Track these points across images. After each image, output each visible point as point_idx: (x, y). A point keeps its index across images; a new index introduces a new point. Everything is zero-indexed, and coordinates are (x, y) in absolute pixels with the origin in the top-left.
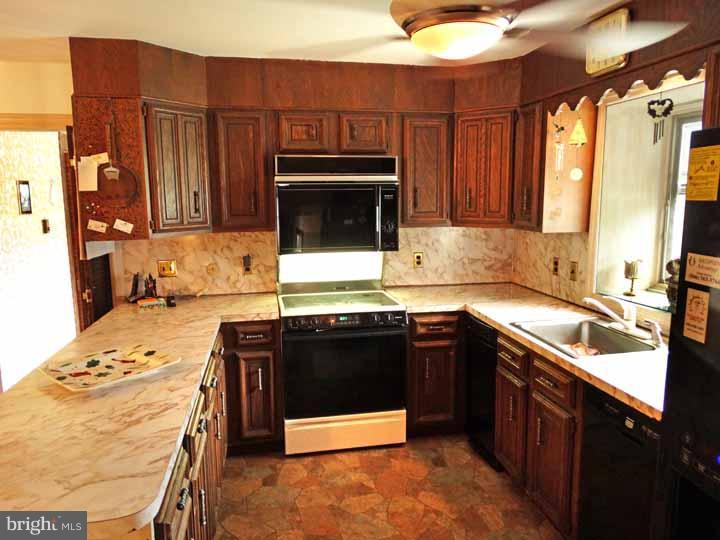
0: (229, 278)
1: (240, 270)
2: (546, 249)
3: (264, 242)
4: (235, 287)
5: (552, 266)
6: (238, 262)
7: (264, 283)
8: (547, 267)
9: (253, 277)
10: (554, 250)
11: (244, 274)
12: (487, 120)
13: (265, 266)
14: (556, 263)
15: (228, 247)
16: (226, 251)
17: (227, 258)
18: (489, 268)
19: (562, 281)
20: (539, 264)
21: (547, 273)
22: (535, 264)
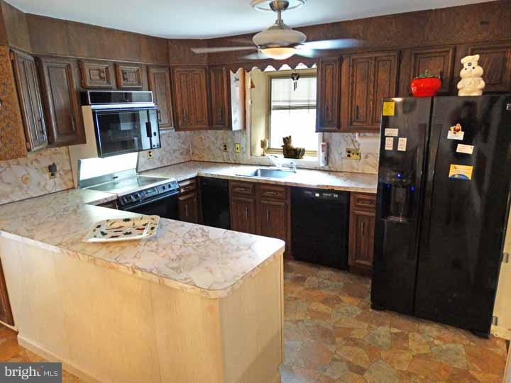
0: (39, 184)
1: (48, 175)
2: (216, 139)
3: (62, 154)
4: (45, 189)
5: (222, 148)
6: (45, 170)
7: (65, 183)
8: (219, 148)
9: (57, 179)
10: (223, 139)
11: (50, 178)
12: (191, 72)
13: (64, 171)
14: (225, 146)
15: (36, 160)
16: (35, 163)
17: (36, 168)
18: (181, 154)
19: (230, 154)
20: (212, 147)
21: (219, 151)
22: (209, 148)
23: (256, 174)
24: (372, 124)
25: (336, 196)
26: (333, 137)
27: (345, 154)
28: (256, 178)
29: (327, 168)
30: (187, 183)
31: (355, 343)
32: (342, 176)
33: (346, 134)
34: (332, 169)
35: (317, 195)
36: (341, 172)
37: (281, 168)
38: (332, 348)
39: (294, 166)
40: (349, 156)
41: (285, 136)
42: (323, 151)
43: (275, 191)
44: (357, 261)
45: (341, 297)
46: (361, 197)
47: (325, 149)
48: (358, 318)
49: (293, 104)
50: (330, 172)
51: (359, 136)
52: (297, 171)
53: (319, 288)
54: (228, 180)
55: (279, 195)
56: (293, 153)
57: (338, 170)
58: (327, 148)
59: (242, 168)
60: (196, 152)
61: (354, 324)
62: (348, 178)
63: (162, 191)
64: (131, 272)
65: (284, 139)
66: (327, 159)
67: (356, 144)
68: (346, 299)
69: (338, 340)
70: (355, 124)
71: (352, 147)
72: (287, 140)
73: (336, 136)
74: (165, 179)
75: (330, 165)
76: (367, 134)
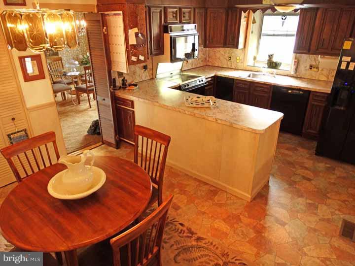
0: (139, 75)
2: (225, 53)
4: (142, 78)
5: (228, 59)
6: (142, 68)
7: (150, 76)
8: (226, 59)
10: (229, 53)
11: (144, 73)
13: (149, 69)
14: (230, 58)
17: (139, 67)
18: (202, 61)
19: (233, 63)
20: (221, 58)
21: (226, 61)
22: (219, 59)
23: (249, 76)
24: (331, 50)
25: (301, 92)
26: (302, 57)
27: (308, 67)
28: (249, 78)
29: (295, 75)
30: (210, 79)
31: (306, 169)
32: (305, 81)
33: (311, 55)
34: (299, 76)
35: (290, 91)
36: (304, 78)
37: (266, 74)
38: (294, 170)
39: (274, 73)
40: (311, 69)
41: (270, 54)
42: (294, 65)
43: (263, 87)
44: (309, 131)
45: (297, 148)
46: (318, 94)
47: (296, 63)
48: (307, 158)
49: (276, 33)
50: (296, 78)
51: (321, 57)
52: (276, 76)
53: (284, 143)
54: (234, 79)
55: (266, 90)
56: (274, 65)
57: (303, 77)
58: (297, 63)
59: (240, 72)
60: (210, 60)
61: (306, 161)
62: (310, 83)
63: (199, 83)
64: (215, 121)
65: (269, 56)
66: (296, 70)
67: (317, 62)
68: (300, 149)
69: (297, 166)
70: (320, 50)
71: (314, 63)
72: (270, 56)
73: (305, 56)
74: (199, 77)
75: (297, 74)
76: (326, 56)
